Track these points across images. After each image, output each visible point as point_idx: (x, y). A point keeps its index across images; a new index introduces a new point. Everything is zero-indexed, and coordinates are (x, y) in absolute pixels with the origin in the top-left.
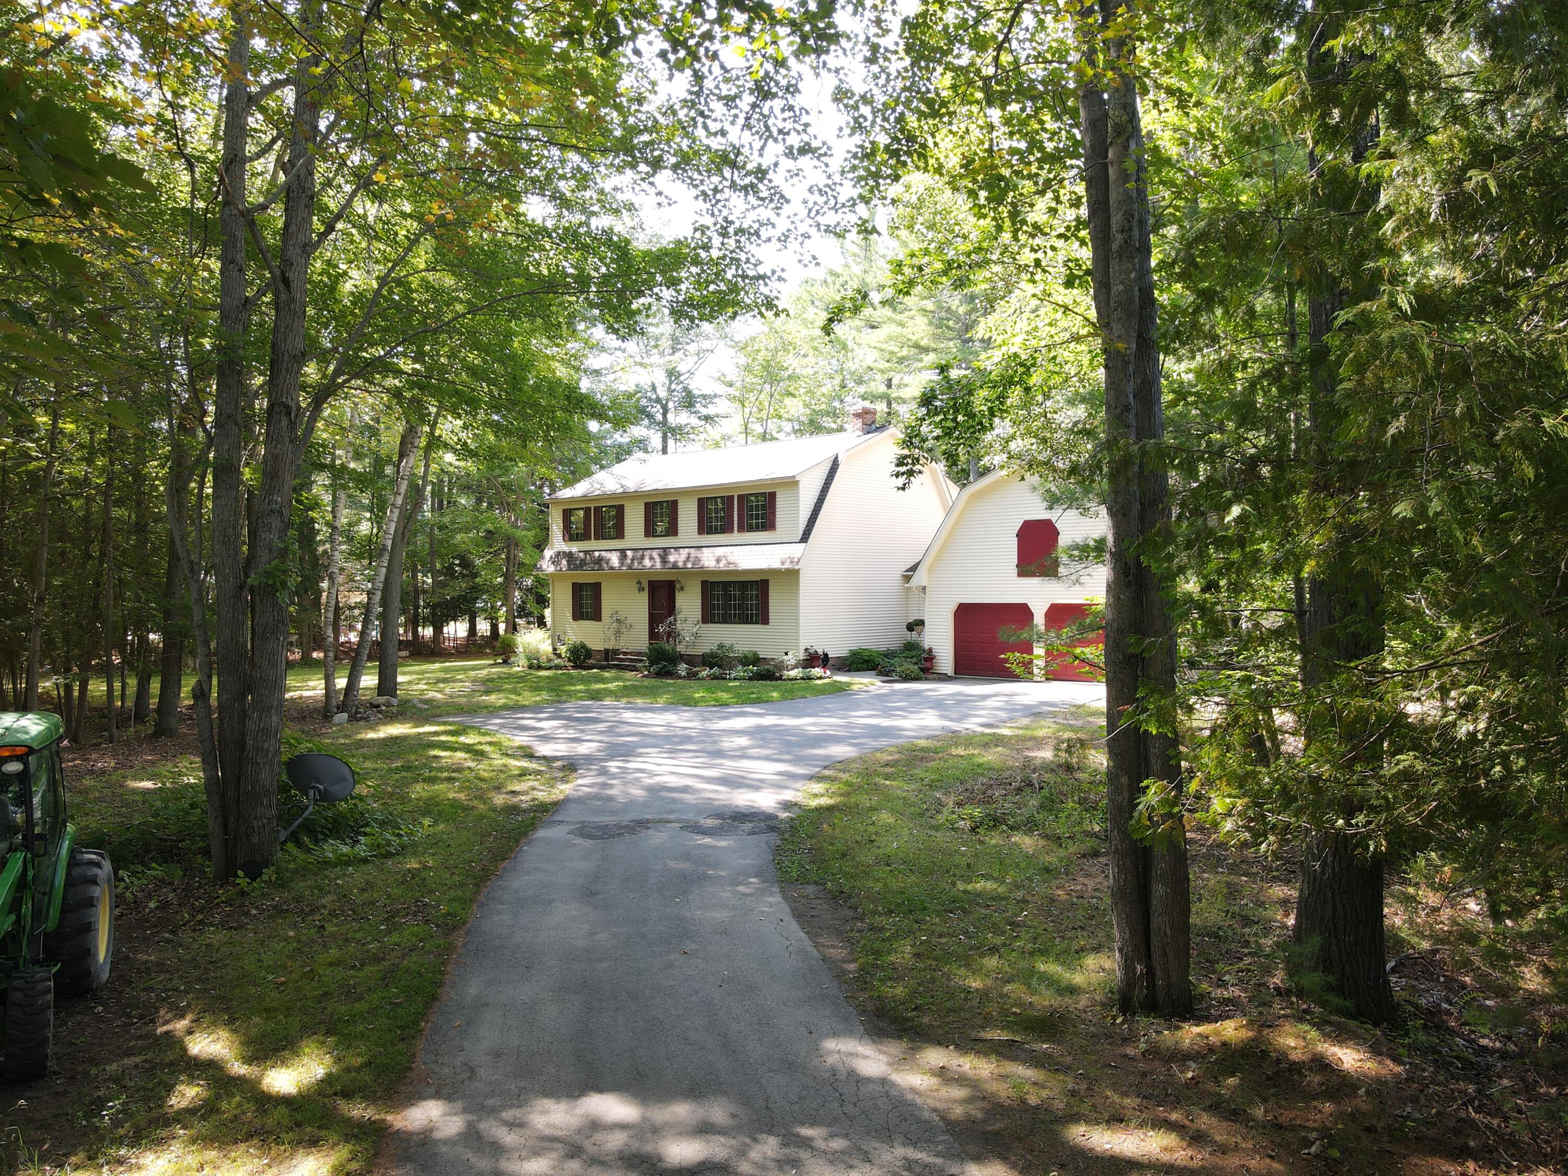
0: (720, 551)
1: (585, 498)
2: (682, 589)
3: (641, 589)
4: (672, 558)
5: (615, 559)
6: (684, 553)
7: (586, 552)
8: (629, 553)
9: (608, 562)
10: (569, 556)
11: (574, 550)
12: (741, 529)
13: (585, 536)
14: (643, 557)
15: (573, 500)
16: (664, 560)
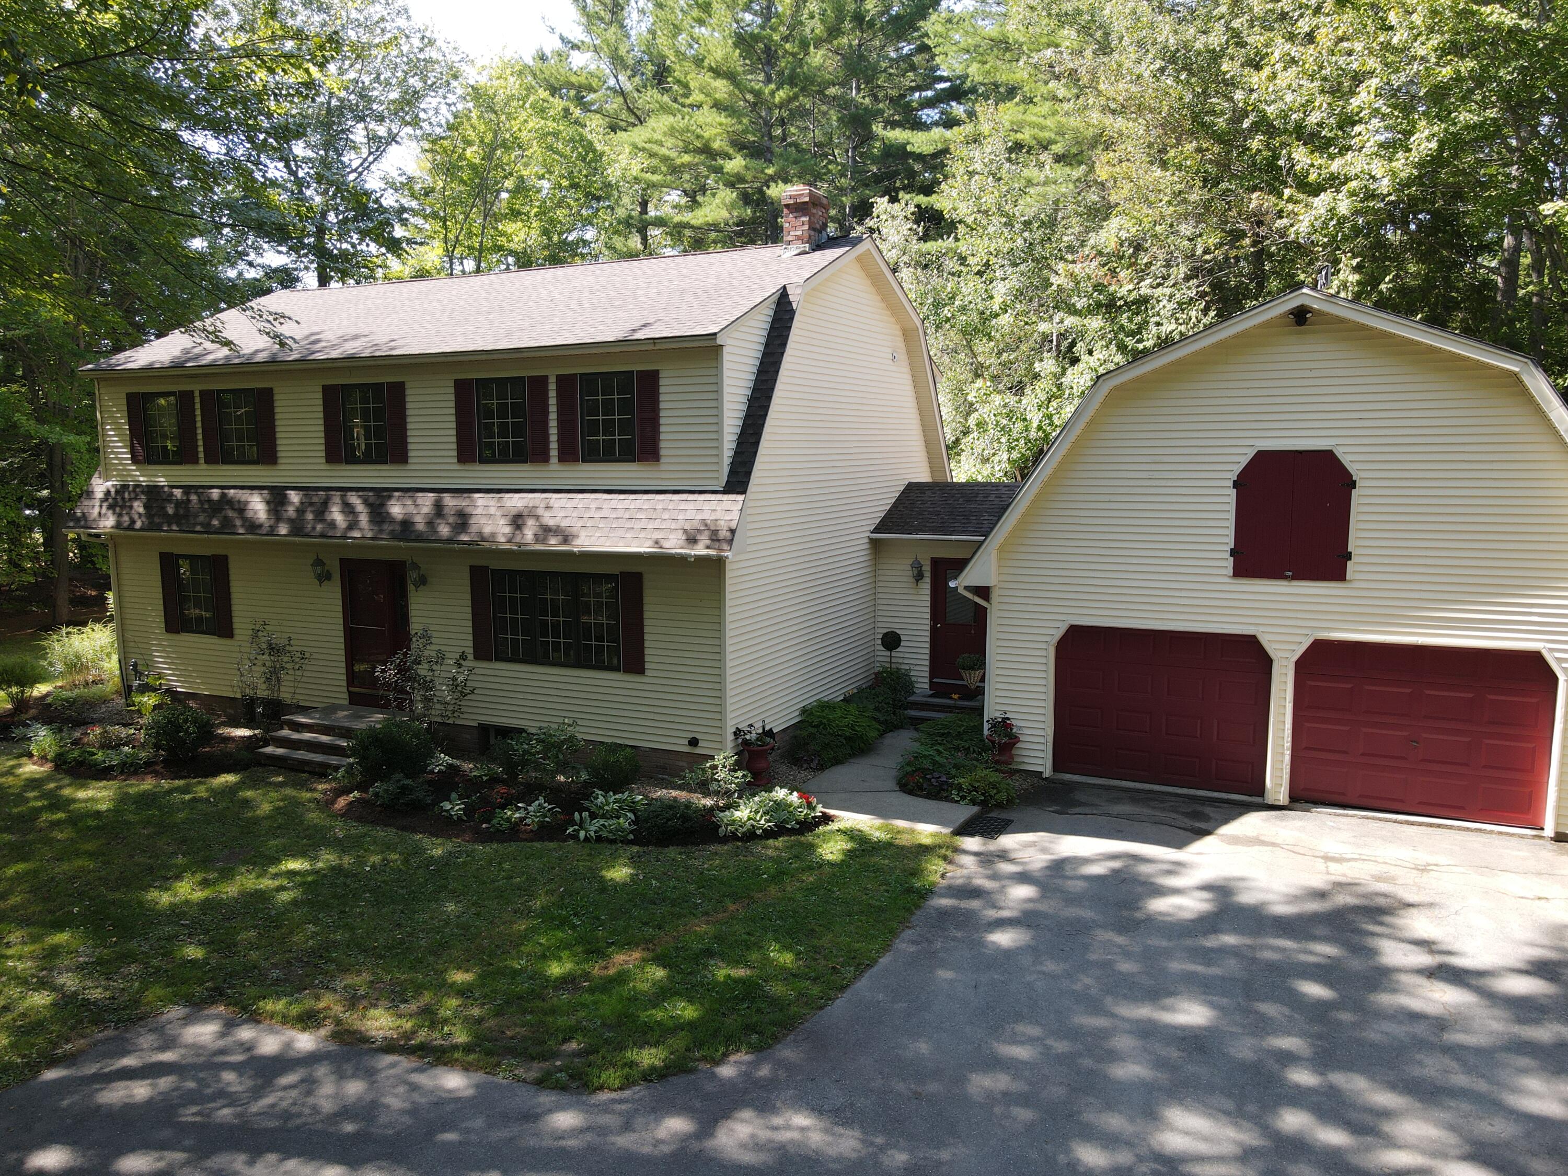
0: (516, 502)
1: (176, 369)
2: (422, 581)
3: (324, 577)
4: (396, 509)
5: (257, 506)
6: (426, 502)
7: (187, 489)
8: (295, 497)
9: (241, 508)
10: (153, 494)
11: (162, 481)
12: (567, 456)
13: (185, 456)
14: (325, 504)
15: (148, 372)
16: (378, 514)
